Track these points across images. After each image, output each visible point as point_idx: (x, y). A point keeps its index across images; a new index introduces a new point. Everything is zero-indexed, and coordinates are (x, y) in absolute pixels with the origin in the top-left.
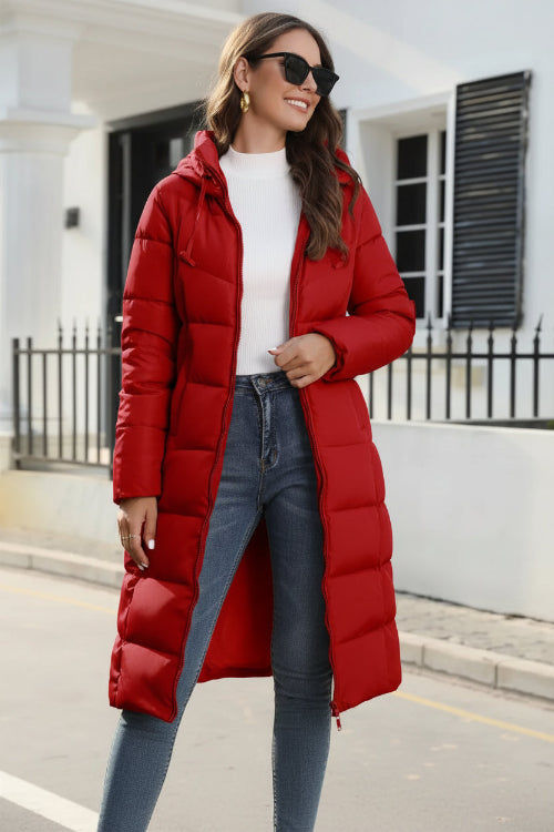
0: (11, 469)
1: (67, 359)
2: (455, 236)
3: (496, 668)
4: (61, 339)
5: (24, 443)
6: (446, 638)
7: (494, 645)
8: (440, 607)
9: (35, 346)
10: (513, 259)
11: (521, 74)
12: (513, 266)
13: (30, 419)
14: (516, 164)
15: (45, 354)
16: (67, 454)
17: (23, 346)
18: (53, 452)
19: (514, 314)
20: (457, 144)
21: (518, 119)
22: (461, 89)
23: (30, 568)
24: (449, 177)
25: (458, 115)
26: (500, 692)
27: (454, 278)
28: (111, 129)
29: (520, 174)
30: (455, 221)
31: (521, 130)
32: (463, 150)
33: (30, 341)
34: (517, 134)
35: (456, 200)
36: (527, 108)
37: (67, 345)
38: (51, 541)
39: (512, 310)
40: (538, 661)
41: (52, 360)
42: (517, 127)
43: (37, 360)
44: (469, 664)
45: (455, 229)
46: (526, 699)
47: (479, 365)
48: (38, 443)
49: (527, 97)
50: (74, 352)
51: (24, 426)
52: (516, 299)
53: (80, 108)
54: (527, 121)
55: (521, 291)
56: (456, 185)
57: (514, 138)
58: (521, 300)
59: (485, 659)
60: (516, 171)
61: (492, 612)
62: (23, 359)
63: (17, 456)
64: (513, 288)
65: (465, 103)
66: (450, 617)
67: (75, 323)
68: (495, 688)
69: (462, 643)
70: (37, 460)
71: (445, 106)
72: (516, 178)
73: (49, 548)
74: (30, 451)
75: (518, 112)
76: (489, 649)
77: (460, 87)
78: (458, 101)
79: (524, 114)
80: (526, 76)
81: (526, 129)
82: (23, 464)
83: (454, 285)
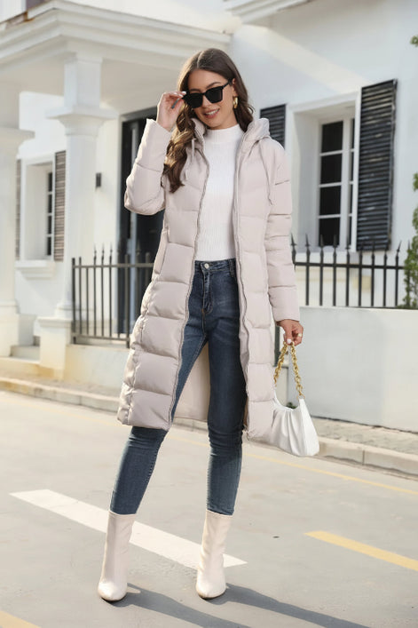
0: (71, 343)
1: (98, 270)
2: (360, 189)
3: (364, 452)
4: (95, 258)
5: (78, 325)
6: (338, 439)
7: (364, 440)
8: (337, 423)
9: (83, 263)
10: (387, 204)
11: (392, 81)
12: (386, 209)
13: (80, 310)
14: (389, 141)
15: (87, 268)
16: (99, 333)
17: (77, 263)
18: (91, 332)
19: (386, 241)
20: (362, 127)
21: (390, 111)
22: (364, 90)
23: (80, 405)
24: (356, 150)
25: (362, 108)
26: (365, 467)
27: (359, 217)
28: (124, 119)
29: (391, 148)
30: (360, 179)
31: (392, 118)
32: (365, 131)
33: (80, 259)
34: (390, 121)
35: (360, 165)
36: (395, 104)
37: (99, 262)
38: (90, 388)
39: (385, 239)
40: (382, 447)
41: (91, 271)
42: (390, 116)
43: (84, 271)
44: (350, 451)
45: (360, 184)
46: (377, 470)
47: (367, 272)
48: (84, 325)
49: (394, 96)
50: (102, 267)
51: (77, 313)
52: (388, 231)
53: (104, 106)
54: (395, 112)
55: (391, 226)
56: (361, 155)
57: (389, 123)
58: (391, 231)
59: (359, 448)
60: (389, 146)
61: (366, 425)
62: (77, 271)
63: (74, 335)
64: (386, 224)
65: (366, 100)
66: (342, 428)
67: (95, 248)
68: (363, 465)
69: (347, 440)
70: (84, 337)
71: (354, 102)
72: (389, 150)
73: (90, 392)
74: (81, 332)
75: (390, 106)
76: (361, 443)
77: (364, 89)
78: (363, 98)
79: (393, 108)
80: (394, 83)
81: (395, 118)
82: (77, 341)
83: (358, 222)
